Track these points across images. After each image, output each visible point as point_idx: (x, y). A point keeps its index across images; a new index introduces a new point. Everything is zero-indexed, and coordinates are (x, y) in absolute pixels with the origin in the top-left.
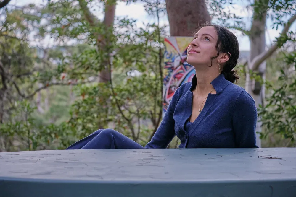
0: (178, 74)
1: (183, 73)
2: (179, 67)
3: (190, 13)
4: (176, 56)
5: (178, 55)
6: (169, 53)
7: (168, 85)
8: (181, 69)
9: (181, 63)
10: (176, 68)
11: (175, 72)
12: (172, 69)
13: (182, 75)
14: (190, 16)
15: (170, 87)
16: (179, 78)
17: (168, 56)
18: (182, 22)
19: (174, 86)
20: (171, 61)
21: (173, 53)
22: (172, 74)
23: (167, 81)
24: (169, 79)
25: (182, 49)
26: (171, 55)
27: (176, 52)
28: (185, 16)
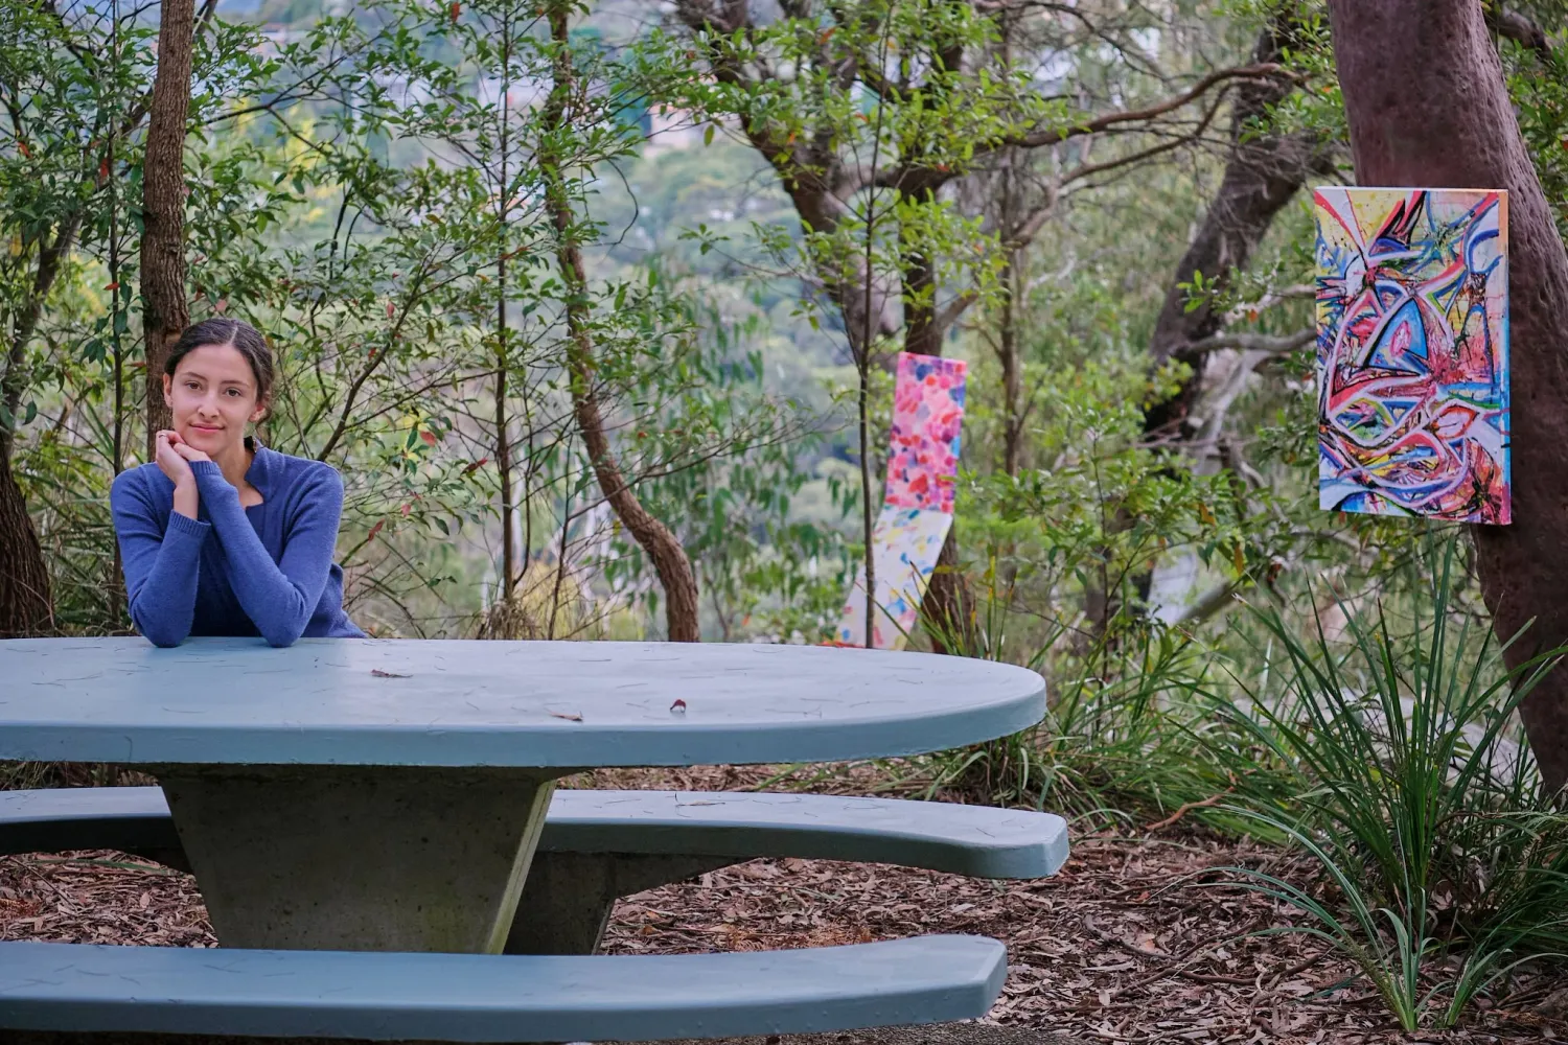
0: (1361, 320)
1: (1373, 319)
2: (1363, 297)
3: (1390, 101)
4: (1351, 256)
5: (1357, 253)
6: (1331, 246)
7: (1331, 363)
8: (1369, 302)
9: (1367, 283)
10: (1354, 300)
11: (1349, 316)
12: (1342, 302)
13: (1374, 326)
14: (1394, 112)
15: (1338, 369)
16: (1363, 338)
17: (1327, 256)
18: (1370, 135)
19: (1351, 365)
20: (1336, 275)
21: (1341, 246)
22: (1343, 323)
23: (1329, 347)
24: (1334, 339)
25: (1369, 233)
26: (1335, 254)
27: (1349, 241)
28: (1378, 111)
